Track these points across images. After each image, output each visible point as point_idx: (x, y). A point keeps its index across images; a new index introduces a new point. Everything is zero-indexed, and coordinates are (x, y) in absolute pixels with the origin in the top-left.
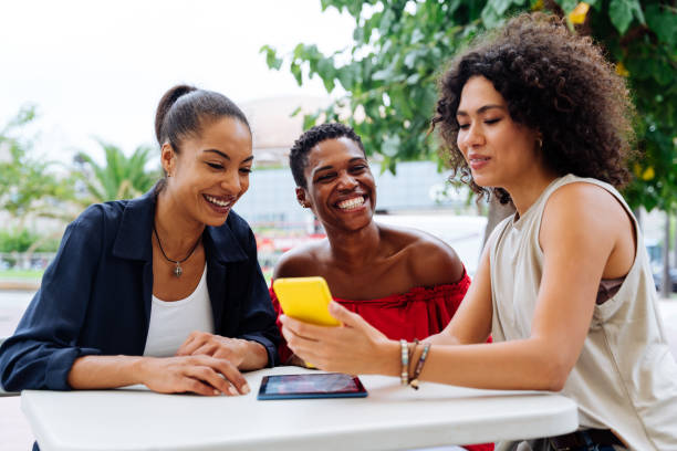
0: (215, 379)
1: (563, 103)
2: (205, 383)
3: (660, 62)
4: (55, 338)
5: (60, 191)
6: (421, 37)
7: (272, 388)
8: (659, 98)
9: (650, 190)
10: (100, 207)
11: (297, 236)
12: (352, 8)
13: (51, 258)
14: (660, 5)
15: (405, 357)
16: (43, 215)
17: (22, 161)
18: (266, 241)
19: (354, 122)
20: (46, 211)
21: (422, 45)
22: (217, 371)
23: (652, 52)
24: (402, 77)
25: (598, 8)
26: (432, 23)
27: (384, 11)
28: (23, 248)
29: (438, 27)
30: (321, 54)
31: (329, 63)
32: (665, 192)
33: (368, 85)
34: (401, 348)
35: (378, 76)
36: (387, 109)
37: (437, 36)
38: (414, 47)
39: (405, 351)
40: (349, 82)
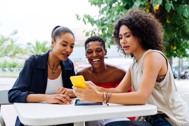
0: (64, 100)
1: (146, 30)
2: (61, 101)
3: (178, 19)
4: (23, 89)
5: (24, 52)
6: (117, 13)
7: (78, 102)
8: (178, 29)
9: (175, 52)
10: (34, 56)
11: (84, 64)
12: (99, 5)
13: (21, 69)
14: (178, 5)
15: (105, 96)
16: (19, 58)
17: (14, 44)
18: (76, 65)
19: (99, 35)
20: (20, 57)
21: (117, 15)
22: (65, 98)
23: (176, 17)
24: (112, 23)
25: (162, 5)
26: (119, 9)
27: (107, 6)
28: (14, 66)
29: (121, 10)
30: (91, 17)
31: (93, 19)
32: (179, 53)
33: (103, 25)
34: (104, 94)
35: (105, 22)
36: (107, 31)
37: (121, 13)
38: (115, 16)
39: (105, 95)
40: (98, 24)
